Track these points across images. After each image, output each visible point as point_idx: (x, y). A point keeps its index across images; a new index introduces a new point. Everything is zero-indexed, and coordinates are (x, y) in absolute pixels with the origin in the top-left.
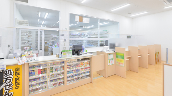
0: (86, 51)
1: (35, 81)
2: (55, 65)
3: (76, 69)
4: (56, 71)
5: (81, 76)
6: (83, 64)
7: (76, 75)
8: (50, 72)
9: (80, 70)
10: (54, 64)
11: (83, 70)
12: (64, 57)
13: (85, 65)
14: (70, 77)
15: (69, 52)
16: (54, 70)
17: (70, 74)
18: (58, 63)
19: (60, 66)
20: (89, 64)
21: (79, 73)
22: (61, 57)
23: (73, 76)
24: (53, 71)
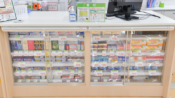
0: (161, 5)
1: (23, 60)
2: (63, 37)
3: (118, 54)
4: (66, 49)
5: (131, 73)
6: (142, 46)
7: (116, 69)
8: (53, 49)
9: (128, 58)
10: (61, 34)
11: (140, 61)
12: (83, 20)
13: (147, 47)
14: (99, 69)
15: (96, 8)
16: (62, 47)
17: (101, 64)
18: (69, 34)
19: (76, 40)
20: (161, 47)
21: (124, 64)
22: (75, 19)
23: (108, 69)
24: (60, 48)
